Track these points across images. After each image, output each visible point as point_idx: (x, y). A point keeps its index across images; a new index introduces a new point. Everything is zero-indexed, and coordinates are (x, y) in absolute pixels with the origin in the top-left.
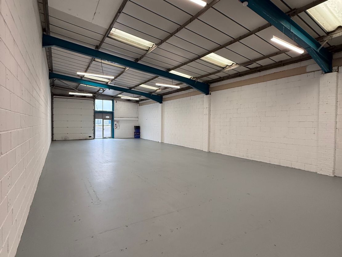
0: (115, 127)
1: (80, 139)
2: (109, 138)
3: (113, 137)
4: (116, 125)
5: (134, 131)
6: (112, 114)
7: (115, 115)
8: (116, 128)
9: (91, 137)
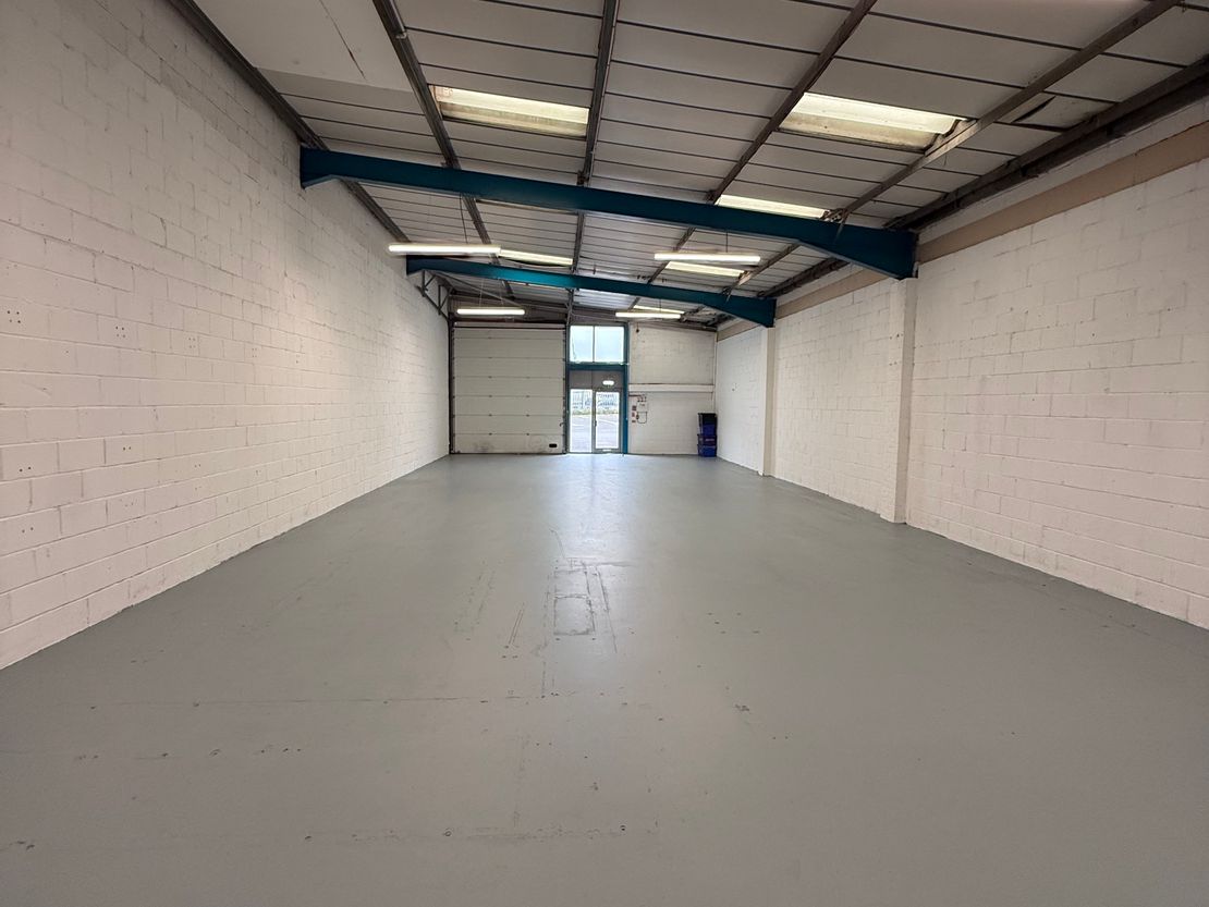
0: (633, 415)
1: (522, 451)
2: (614, 451)
3: (624, 449)
4: (634, 408)
5: (697, 430)
6: (620, 372)
7: (633, 375)
8: (634, 418)
9: (555, 446)
